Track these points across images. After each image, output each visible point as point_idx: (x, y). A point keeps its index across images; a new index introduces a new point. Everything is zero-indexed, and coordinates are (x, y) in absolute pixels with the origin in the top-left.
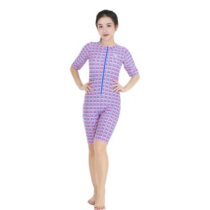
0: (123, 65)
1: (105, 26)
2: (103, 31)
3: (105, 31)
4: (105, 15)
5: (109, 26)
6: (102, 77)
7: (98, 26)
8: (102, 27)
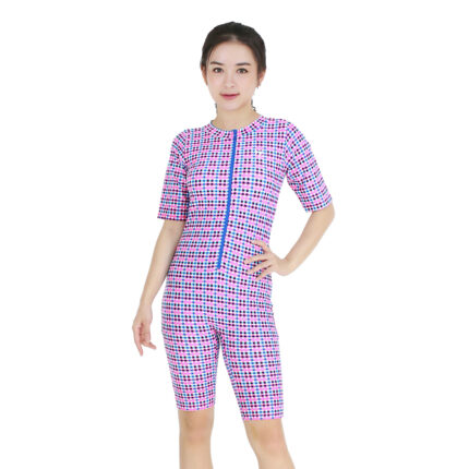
0: (285, 180)
1: (230, 70)
2: (225, 82)
3: (229, 85)
4: (234, 37)
5: (242, 71)
6: (223, 219)
7: (210, 67)
8: (219, 70)
